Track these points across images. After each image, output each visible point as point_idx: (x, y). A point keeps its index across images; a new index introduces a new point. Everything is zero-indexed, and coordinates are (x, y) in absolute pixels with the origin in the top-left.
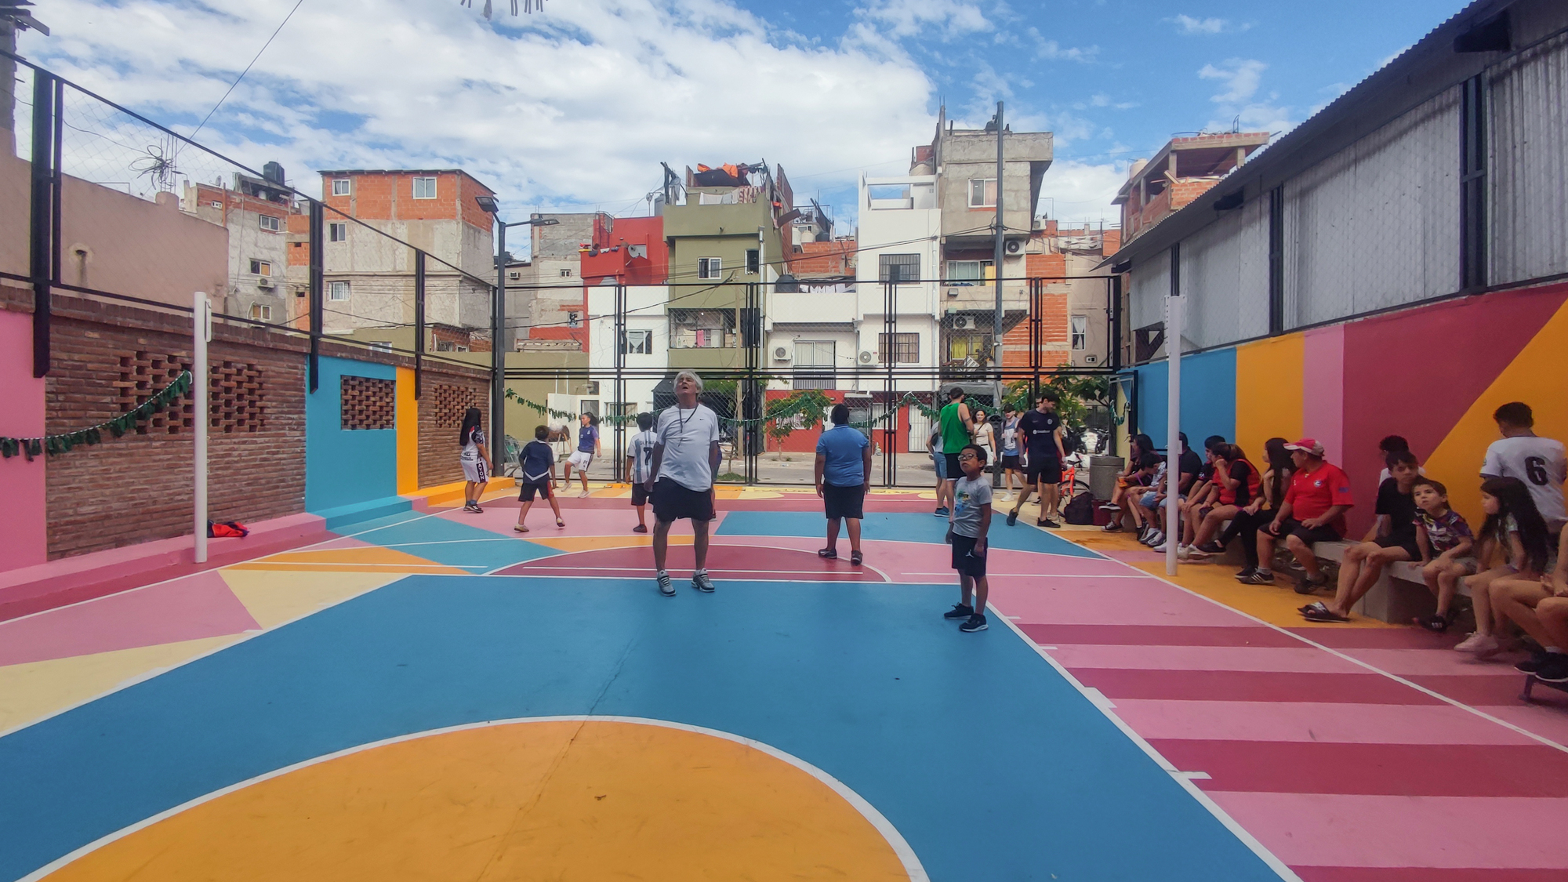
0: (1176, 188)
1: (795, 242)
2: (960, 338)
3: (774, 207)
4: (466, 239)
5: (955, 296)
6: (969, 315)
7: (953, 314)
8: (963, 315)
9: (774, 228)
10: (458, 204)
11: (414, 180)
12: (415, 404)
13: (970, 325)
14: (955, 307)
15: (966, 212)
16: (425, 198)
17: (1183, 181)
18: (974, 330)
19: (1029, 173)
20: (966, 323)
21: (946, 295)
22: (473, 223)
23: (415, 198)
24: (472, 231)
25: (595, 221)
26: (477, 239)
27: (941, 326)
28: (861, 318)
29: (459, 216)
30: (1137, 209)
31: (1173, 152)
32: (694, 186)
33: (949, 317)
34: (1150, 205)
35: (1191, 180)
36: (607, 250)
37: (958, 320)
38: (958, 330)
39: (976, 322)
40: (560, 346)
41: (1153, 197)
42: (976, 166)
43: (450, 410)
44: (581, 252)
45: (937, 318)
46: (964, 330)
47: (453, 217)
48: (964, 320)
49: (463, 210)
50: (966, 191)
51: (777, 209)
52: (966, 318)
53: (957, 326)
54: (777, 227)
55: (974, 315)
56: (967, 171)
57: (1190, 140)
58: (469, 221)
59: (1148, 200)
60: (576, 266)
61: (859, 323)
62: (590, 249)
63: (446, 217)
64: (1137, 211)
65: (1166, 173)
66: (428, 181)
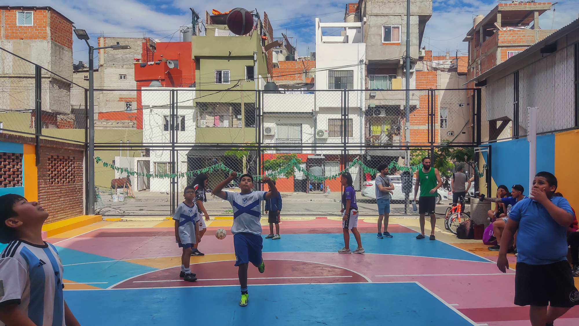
0: (501, 33)
1: (274, 61)
2: (377, 122)
3: (262, 38)
4: (54, 53)
5: (374, 96)
6: (382, 108)
7: (373, 108)
8: (379, 108)
9: (263, 52)
10: (48, 29)
11: (17, 13)
12: (35, 169)
13: (383, 115)
14: (374, 103)
15: (380, 45)
16: (25, 25)
17: (505, 29)
18: (385, 117)
19: (418, 22)
20: (380, 113)
21: (369, 96)
22: (59, 43)
23: (18, 25)
24: (58, 48)
25: (143, 43)
26: (61, 53)
27: (366, 114)
28: (317, 109)
29: (49, 38)
30: (478, 45)
31: (500, 12)
32: (211, 24)
33: (371, 109)
34: (485, 42)
35: (509, 28)
36: (153, 63)
37: (375, 111)
38: (376, 117)
39: (387, 113)
40: (121, 125)
41: (487, 38)
42: (386, 17)
43: (58, 172)
44: (135, 64)
45: (364, 109)
46: (379, 117)
47: (45, 38)
48: (379, 111)
49: (52, 34)
50: (380, 33)
51: (264, 40)
52: (381, 110)
53: (375, 114)
54: (264, 52)
55: (386, 108)
56: (381, 21)
57: (508, 5)
58: (56, 41)
59: (484, 40)
60: (131, 72)
61: (317, 113)
62: (140, 62)
63: (39, 38)
64: (478, 46)
65: (495, 24)
66: (27, 14)
